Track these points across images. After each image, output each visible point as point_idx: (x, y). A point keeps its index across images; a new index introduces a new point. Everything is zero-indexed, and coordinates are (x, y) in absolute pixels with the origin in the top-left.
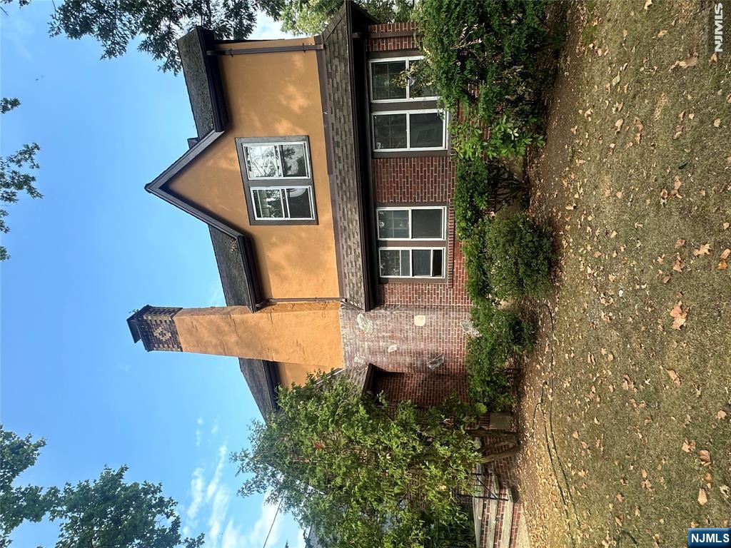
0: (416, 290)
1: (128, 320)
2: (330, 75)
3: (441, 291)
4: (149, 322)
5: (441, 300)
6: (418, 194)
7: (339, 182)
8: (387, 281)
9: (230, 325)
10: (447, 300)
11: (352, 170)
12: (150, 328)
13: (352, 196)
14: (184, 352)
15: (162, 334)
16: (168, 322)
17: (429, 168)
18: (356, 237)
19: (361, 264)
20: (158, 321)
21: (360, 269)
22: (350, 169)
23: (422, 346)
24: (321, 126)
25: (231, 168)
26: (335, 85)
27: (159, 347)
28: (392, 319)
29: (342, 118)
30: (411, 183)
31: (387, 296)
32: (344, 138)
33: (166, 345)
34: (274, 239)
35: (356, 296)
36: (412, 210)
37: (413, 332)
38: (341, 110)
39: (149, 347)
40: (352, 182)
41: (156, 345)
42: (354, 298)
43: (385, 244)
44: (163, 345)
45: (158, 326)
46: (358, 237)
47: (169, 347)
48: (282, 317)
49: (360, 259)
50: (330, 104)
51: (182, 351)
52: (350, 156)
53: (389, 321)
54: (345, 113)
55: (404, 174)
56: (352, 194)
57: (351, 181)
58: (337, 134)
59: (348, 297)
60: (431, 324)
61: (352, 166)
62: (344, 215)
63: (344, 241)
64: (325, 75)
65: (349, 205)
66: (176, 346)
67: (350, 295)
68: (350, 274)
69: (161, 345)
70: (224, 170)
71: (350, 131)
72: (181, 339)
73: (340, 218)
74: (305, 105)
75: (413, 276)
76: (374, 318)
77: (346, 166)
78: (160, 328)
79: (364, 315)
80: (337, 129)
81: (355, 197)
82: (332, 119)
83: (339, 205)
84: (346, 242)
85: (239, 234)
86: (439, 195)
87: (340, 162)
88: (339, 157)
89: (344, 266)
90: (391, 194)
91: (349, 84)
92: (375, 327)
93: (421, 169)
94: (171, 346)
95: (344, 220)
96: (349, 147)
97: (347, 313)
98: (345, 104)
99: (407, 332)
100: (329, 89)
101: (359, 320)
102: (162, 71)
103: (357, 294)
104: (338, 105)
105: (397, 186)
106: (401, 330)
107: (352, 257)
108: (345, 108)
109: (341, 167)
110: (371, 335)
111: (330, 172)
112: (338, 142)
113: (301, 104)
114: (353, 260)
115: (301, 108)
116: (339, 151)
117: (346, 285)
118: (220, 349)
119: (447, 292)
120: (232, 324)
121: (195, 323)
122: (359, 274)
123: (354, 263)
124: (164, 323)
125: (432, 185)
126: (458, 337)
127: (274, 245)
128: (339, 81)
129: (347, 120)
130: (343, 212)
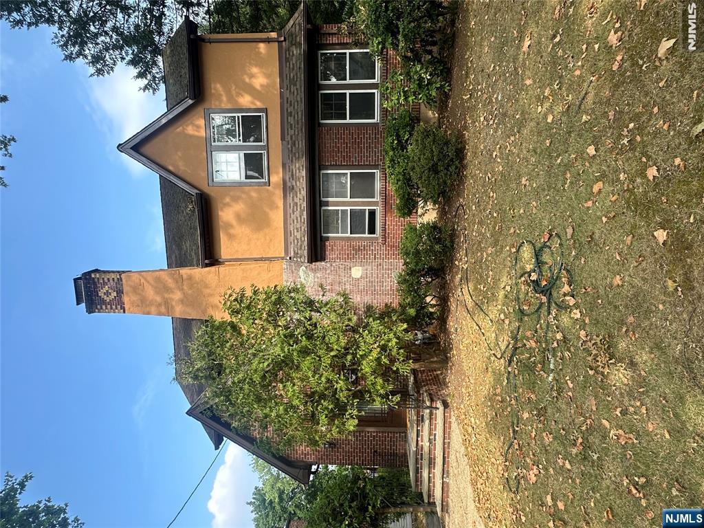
0: (353, 247)
1: (74, 279)
2: (287, 60)
3: (375, 248)
4: (96, 280)
5: (375, 256)
6: (356, 158)
7: (290, 146)
8: (328, 239)
9: (177, 282)
10: (380, 256)
11: (302, 132)
12: (96, 287)
13: (301, 156)
14: (126, 314)
15: (107, 294)
16: (116, 279)
17: (364, 136)
18: (302, 192)
19: (306, 217)
20: (106, 279)
21: (304, 223)
22: (300, 132)
23: (359, 299)
24: (278, 101)
25: (196, 133)
26: (291, 66)
27: (102, 308)
28: (331, 271)
29: (296, 91)
30: (350, 149)
31: (328, 253)
32: (296, 107)
33: (109, 306)
34: (227, 200)
35: (299, 252)
36: (351, 173)
37: (350, 284)
38: (295, 85)
39: (90, 310)
40: (302, 144)
41: (99, 307)
42: (297, 254)
43: (327, 204)
44: (106, 306)
45: (105, 284)
46: (304, 193)
47: (111, 308)
48: (229, 271)
49: (305, 213)
50: (286, 82)
51: (124, 312)
52: (300, 121)
53: (329, 274)
54: (298, 87)
55: (344, 140)
56: (300, 154)
57: (300, 143)
58: (291, 105)
59: (292, 254)
60: (367, 275)
61: (302, 129)
62: (292, 175)
63: (291, 198)
64: (284, 59)
65: (297, 165)
66: (119, 307)
67: (294, 252)
68: (296, 231)
69: (104, 307)
70: (191, 136)
71: (301, 101)
72: (126, 299)
73: (289, 178)
74: (265, 84)
75: (351, 233)
76: (314, 271)
77: (296, 131)
78: (107, 287)
79: (306, 267)
80: (291, 101)
81: (303, 155)
82: (287, 94)
83: (289, 167)
84: (293, 200)
85: (198, 192)
86: (372, 159)
87: (291, 129)
88: (291, 125)
89: (291, 224)
90: (333, 158)
91: (303, 63)
92: (316, 280)
93: (358, 136)
94: (114, 307)
95: (293, 179)
96: (300, 113)
97: (290, 265)
98: (299, 79)
99: (345, 284)
100: (286, 70)
101: (301, 273)
102: (142, 91)
103: (301, 249)
104: (293, 82)
105: (339, 150)
106: (339, 283)
107: (297, 213)
108: (298, 83)
109: (293, 133)
110: (312, 288)
111: (283, 139)
112: (291, 112)
113: (262, 83)
114: (298, 216)
115: (261, 86)
116: (291, 120)
117: (291, 243)
118: (163, 309)
119: (380, 248)
120: (180, 280)
121: (142, 281)
122: (303, 228)
123: (299, 219)
124: (111, 281)
125: (367, 151)
126: (391, 288)
127: (228, 205)
128: (294, 62)
129: (299, 92)
130: (292, 172)
